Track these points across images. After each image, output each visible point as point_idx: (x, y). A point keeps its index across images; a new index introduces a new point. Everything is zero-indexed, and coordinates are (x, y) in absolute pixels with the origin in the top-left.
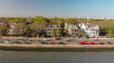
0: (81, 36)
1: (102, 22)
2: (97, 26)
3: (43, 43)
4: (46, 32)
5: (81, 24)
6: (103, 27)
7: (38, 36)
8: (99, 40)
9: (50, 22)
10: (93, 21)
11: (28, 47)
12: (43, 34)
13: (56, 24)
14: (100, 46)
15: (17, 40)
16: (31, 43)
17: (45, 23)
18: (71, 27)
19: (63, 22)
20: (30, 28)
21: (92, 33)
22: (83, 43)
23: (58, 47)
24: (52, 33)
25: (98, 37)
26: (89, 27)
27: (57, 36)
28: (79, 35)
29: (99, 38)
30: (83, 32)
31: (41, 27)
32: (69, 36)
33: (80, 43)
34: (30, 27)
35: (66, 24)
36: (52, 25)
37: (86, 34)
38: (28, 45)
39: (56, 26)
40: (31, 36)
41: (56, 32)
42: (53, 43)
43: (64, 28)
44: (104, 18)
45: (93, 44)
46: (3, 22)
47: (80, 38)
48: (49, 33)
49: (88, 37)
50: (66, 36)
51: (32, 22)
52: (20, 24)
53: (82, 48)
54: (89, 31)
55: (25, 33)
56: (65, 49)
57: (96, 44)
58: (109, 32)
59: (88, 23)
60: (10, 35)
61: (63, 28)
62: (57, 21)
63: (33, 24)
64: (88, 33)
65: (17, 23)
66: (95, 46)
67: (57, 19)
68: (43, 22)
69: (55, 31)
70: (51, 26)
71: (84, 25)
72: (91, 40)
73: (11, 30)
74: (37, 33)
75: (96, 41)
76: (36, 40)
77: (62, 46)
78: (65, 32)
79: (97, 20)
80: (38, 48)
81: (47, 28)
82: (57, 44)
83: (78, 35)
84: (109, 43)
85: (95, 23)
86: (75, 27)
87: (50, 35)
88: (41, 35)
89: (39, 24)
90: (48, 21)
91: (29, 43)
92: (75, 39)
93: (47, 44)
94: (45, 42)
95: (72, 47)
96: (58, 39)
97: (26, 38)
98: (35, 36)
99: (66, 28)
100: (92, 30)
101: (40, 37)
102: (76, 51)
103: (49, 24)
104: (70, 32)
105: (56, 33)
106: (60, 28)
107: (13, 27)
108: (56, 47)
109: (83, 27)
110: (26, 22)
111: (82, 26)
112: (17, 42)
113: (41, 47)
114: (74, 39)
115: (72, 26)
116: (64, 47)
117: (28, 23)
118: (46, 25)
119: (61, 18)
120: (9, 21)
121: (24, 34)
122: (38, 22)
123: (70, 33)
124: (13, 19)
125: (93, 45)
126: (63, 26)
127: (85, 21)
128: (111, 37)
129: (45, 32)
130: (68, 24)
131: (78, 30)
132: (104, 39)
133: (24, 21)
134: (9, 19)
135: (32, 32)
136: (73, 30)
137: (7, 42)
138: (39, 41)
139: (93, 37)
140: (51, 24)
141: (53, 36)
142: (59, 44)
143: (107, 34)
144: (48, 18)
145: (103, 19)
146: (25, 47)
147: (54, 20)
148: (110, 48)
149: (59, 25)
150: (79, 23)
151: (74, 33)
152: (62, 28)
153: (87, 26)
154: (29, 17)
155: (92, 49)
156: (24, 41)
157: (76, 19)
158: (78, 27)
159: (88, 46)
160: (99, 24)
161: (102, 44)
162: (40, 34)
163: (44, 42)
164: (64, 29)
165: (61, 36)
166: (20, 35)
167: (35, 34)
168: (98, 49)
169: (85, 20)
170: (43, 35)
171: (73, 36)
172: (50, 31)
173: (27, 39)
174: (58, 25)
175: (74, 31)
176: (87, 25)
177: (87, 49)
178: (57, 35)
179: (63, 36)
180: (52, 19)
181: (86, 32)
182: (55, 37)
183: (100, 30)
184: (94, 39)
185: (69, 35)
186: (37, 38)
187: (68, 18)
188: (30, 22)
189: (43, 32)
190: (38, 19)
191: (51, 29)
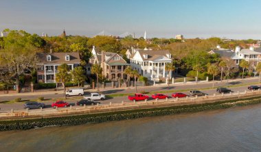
0: (132, 79)
1: (178, 44)
2: (168, 55)
3: (32, 105)
4: (39, 73)
5: (131, 51)
6: (181, 57)
7: (16, 87)
8: (173, 87)
9: (49, 45)
10: (157, 42)
12: (30, 79)
13: (67, 51)
14: (176, 100)
17: (34, 50)
18: (109, 58)
19: (85, 46)
21: (156, 71)
22: (139, 96)
23: (76, 113)
24: (57, 75)
25: (170, 81)
26: (149, 57)
27: (72, 85)
28: (128, 78)
29: (173, 84)
30: (137, 70)
31: (25, 62)
32: (105, 81)
33: (132, 98)
35: (93, 52)
36: (56, 55)
37: (144, 75)
39: (66, 57)
41: (69, 73)
42: (61, 104)
43: (90, 62)
44: (182, 36)
45: (161, 97)
47: (130, 85)
48: (48, 77)
49: (148, 82)
50: (96, 83)
53: (136, 110)
54: (149, 68)
56: (95, 115)
57: (168, 97)
58: (194, 67)
59: (146, 49)
61: (87, 61)
62: (69, 43)
64: (149, 71)
66: (166, 101)
67: (69, 40)
68: (28, 46)
69: (64, 72)
70: (53, 58)
71: (138, 53)
72: (156, 89)
74: (14, 79)
75: (166, 90)
76: (13, 98)
77: (86, 109)
78: (93, 71)
79: (166, 42)
80: (18, 122)
81: (40, 62)
82: (73, 105)
83: (125, 77)
84: (197, 93)
85: (162, 49)
86: (119, 59)
87: (50, 82)
88: (24, 84)
89: (17, 53)
90: (43, 44)
92: (119, 88)
93: (45, 107)
94: (39, 101)
95: (112, 110)
98: (9, 88)
99: (94, 60)
100: (157, 64)
101: (23, 89)
102: (123, 118)
103: (47, 52)
104: (106, 72)
105: (70, 75)
106: (78, 62)
108: (72, 113)
109: (137, 58)
111: (133, 55)
113: (27, 116)
114: (116, 89)
115: (110, 55)
116: (92, 112)
118: (37, 54)
119: (79, 37)
123: (106, 75)
125: (161, 101)
126: (86, 56)
127: (139, 44)
128: (199, 79)
129: (35, 75)
130: (100, 52)
131: (125, 67)
132: (183, 83)
136: (114, 67)
138: (19, 100)
139: (161, 82)
140: (53, 52)
141: (59, 85)
142: (79, 104)
143: (191, 73)
144: (42, 35)
145: (179, 37)
147: (61, 40)
148: (199, 105)
149: (77, 55)
150: (125, 49)
151: (116, 74)
152: (83, 63)
153: (144, 56)
155: (159, 109)
157: (118, 38)
158: (125, 57)
159: (150, 102)
160: (171, 49)
161: (180, 95)
162: (21, 81)
163: (36, 104)
164: (91, 65)
167: (8, 81)
168: (174, 108)
169: (138, 40)
170: (32, 85)
171: (115, 82)
172: (50, 69)
174: (73, 54)
175: (116, 69)
176: (145, 52)
177: (149, 110)
178: (73, 81)
179: (88, 82)
180: (56, 39)
181: (144, 70)
182: (66, 86)
183: (175, 64)
184: (162, 85)
185: (104, 79)
186: (14, 94)
187: (98, 36)
189: (31, 75)
190: (14, 38)
191: (52, 67)
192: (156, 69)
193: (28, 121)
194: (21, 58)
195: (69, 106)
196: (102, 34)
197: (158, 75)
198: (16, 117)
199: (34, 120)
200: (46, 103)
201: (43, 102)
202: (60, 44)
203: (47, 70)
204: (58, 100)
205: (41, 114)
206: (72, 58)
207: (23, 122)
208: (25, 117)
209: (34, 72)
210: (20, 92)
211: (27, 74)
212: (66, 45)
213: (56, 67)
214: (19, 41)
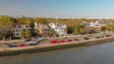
0: (51, 35)
1: (69, 21)
2: (65, 25)
3: (11, 46)
4: (13, 33)
5: (51, 23)
6: (70, 26)
7: (4, 39)
8: (67, 38)
9: (17, 21)
10: (61, 20)
12: (10, 35)
13: (25, 24)
14: (68, 43)
17: (12, 23)
18: (42, 26)
19: (32, 21)
21: (61, 31)
22: (54, 41)
23: (29, 49)
24: (21, 34)
25: (66, 35)
26: (58, 26)
27: (27, 38)
28: (50, 34)
29: (67, 36)
30: (53, 31)
31: (7, 28)
32: (40, 36)
33: (51, 42)
35: (35, 24)
37: (56, 33)
39: (24, 26)
41: (25, 33)
42: (22, 45)
43: (34, 28)
44: (70, 18)
45: (63, 41)
47: (50, 37)
48: (17, 34)
49: (58, 36)
50: (37, 36)
53: (53, 47)
54: (58, 30)
56: (36, 50)
57: (66, 42)
58: (75, 30)
59: (56, 23)
61: (33, 28)
62: (25, 21)
64: (58, 32)
66: (65, 43)
67: (25, 19)
68: (9, 22)
69: (24, 32)
70: (19, 27)
71: (53, 25)
72: (61, 38)
74: (3, 35)
75: (65, 39)
76: (3, 43)
77: (33, 47)
78: (35, 32)
79: (64, 20)
80: (5, 53)
81: (14, 28)
82: (27, 45)
83: (49, 34)
84: (76, 40)
85: (63, 23)
86: (46, 27)
87: (18, 36)
88: (7, 37)
90: (15, 21)
92: (46, 39)
94: (13, 44)
95: (43, 47)
96: (29, 40)
98: (1, 39)
99: (36, 27)
100: (61, 29)
101: (7, 39)
102: (48, 50)
103: (16, 24)
104: (40, 32)
105: (26, 33)
108: (27, 49)
109: (53, 26)
111: (51, 25)
113: (9, 51)
114: (45, 39)
115: (42, 25)
116: (35, 48)
118: (13, 25)
119: (29, 18)
122: (2, 22)
123: (41, 33)
125: (63, 43)
126: (32, 26)
127: (53, 21)
128: (77, 34)
129: (12, 34)
130: (38, 24)
131: (48, 30)
132: (71, 36)
136: (44, 30)
138: (5, 44)
139: (62, 36)
140: (19, 24)
141: (22, 37)
142: (30, 45)
143: (74, 32)
144: (15, 17)
145: (69, 18)
147: (22, 19)
148: (77, 44)
149: (29, 25)
150: (48, 23)
151: (45, 33)
153: (56, 26)
155: (62, 46)
157: (46, 18)
158: (48, 26)
159: (59, 44)
160: (66, 23)
161: (70, 41)
162: (6, 36)
163: (12, 45)
164: (35, 29)
165: (31, 37)
167: (0, 36)
168: (67, 46)
169: (53, 19)
170: (10, 38)
171: (44, 36)
172: (18, 31)
175: (45, 31)
177: (58, 47)
178: (27, 36)
179: (34, 36)
180: (20, 19)
181: (56, 31)
182: (24, 38)
183: (68, 29)
185: (40, 35)
186: (3, 41)
187: (37, 18)
189: (10, 33)
190: (3, 19)
191: (19, 30)
192: (60, 31)
194: (6, 27)
195: (26, 46)
196: (39, 17)
197: (61, 33)
198: (4, 51)
199: (12, 52)
200: (16, 45)
201: (15, 44)
202: (22, 21)
203: (17, 31)
204: (21, 44)
205: (14, 49)
206: (27, 26)
207: (7, 53)
208: (8, 51)
209: (11, 32)
210: (5, 41)
211: (8, 33)
212: (24, 21)
213: (20, 30)
214: (5, 20)
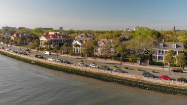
3: (146, 74)
4: (154, 55)
7: (139, 62)
9: (163, 37)
11: (122, 77)
12: (148, 58)
13: (175, 41)
15: (107, 65)
16: (127, 73)
17: (153, 39)
20: (127, 48)
23: (176, 86)
24: (166, 58)
27: (175, 66)
31: (146, 47)
34: (126, 45)
36: (166, 43)
38: (121, 75)
39: (174, 46)
40: (128, 61)
41: (174, 57)
42: (165, 78)
46: (90, 37)
48: (159, 58)
51: (131, 38)
52: (111, 41)
55: (119, 55)
60: (97, 56)
62: (177, 36)
63: (132, 40)
65: (108, 39)
67: (177, 33)
68: (149, 37)
69: (171, 55)
70: (164, 46)
73: (99, 50)
74: (138, 56)
76: (136, 67)
80: (137, 83)
81: (155, 48)
82: (174, 80)
87: (160, 61)
88: (143, 60)
89: (142, 41)
90: (159, 35)
91: (124, 72)
93: (154, 77)
94: (151, 73)
96: (178, 71)
97: (119, 62)
98: (134, 61)
101: (143, 63)
103: (160, 41)
106: (182, 49)
107: (102, 44)
108: (173, 86)
110: (121, 37)
112: (106, 67)
113: (143, 81)
117: (124, 39)
118: (154, 42)
119: (185, 31)
120: (97, 35)
121: (117, 57)
122: (139, 37)
124: (103, 33)
129: (151, 56)
133: (118, 36)
134: (98, 32)
135: (130, 54)
137: (92, 66)
138: (139, 70)
140: (165, 41)
141: (166, 64)
142: (179, 80)
144: (159, 29)
146: (117, 76)
147: (171, 33)
149: (182, 45)
152: (186, 50)
154: (126, 29)
156: (116, 67)
162: (142, 58)
163: (149, 74)
165: (183, 66)
166: (110, 58)
167: (134, 57)
170: (148, 61)
172: (162, 53)
173: (121, 64)
174: (179, 44)
178: (176, 63)
180: (168, 32)
182: (171, 66)
186: (137, 65)
188: (127, 37)
189: (148, 55)
190: (141, 32)
191: (163, 51)
193: (143, 83)
194: (144, 44)
195: (171, 80)
198: (137, 79)
199: (147, 84)
200: (156, 75)
201: (154, 74)
202: (170, 36)
203: (159, 53)
204: (164, 75)
205: (152, 81)
206: (177, 46)
207: (139, 83)
208: (142, 81)
209: (150, 53)
210: (140, 65)
211: (146, 55)
212: (175, 37)
213: (166, 52)
214: (143, 34)
